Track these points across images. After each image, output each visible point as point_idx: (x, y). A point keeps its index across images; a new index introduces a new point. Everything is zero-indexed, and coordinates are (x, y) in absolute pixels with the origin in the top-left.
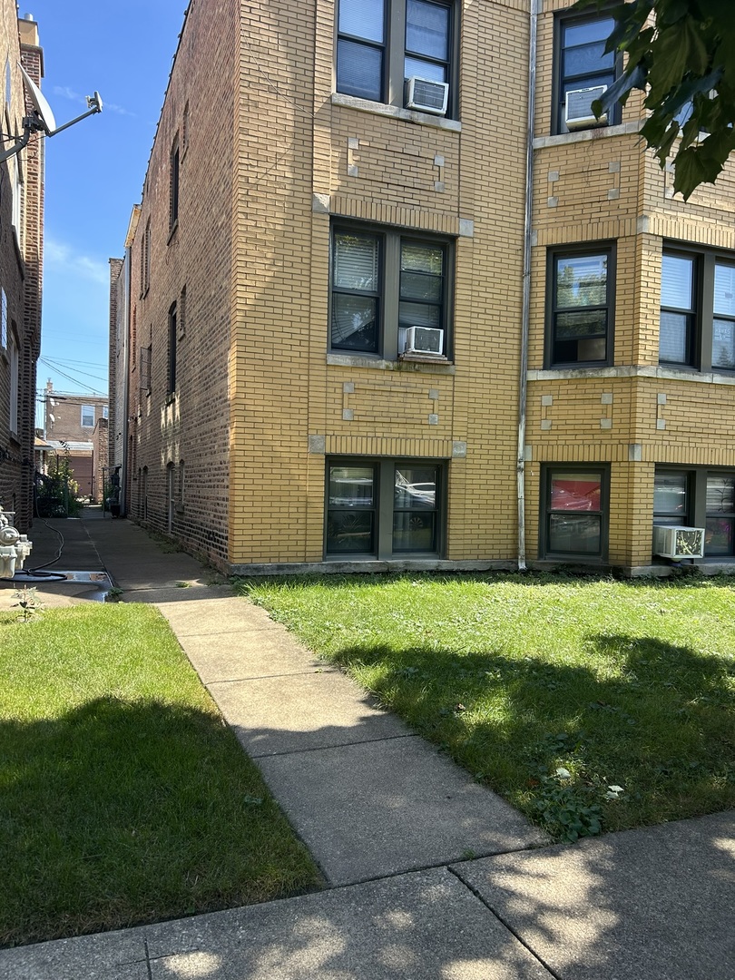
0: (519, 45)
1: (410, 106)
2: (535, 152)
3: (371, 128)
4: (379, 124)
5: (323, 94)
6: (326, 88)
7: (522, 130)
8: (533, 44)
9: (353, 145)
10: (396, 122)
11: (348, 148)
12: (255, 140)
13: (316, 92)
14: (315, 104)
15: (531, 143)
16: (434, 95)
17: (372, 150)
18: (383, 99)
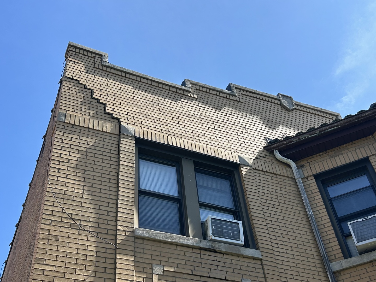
0: (294, 198)
1: (210, 238)
2: (335, 274)
3: (175, 256)
4: (182, 253)
5: (126, 229)
6: (129, 225)
7: (316, 257)
8: (304, 196)
9: (158, 270)
10: (198, 251)
11: (152, 274)
12: (52, 269)
13: (119, 228)
14: (118, 237)
15: (329, 267)
16: (230, 230)
17: (177, 275)
18: (184, 231)
